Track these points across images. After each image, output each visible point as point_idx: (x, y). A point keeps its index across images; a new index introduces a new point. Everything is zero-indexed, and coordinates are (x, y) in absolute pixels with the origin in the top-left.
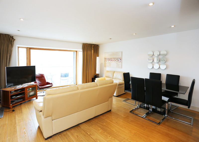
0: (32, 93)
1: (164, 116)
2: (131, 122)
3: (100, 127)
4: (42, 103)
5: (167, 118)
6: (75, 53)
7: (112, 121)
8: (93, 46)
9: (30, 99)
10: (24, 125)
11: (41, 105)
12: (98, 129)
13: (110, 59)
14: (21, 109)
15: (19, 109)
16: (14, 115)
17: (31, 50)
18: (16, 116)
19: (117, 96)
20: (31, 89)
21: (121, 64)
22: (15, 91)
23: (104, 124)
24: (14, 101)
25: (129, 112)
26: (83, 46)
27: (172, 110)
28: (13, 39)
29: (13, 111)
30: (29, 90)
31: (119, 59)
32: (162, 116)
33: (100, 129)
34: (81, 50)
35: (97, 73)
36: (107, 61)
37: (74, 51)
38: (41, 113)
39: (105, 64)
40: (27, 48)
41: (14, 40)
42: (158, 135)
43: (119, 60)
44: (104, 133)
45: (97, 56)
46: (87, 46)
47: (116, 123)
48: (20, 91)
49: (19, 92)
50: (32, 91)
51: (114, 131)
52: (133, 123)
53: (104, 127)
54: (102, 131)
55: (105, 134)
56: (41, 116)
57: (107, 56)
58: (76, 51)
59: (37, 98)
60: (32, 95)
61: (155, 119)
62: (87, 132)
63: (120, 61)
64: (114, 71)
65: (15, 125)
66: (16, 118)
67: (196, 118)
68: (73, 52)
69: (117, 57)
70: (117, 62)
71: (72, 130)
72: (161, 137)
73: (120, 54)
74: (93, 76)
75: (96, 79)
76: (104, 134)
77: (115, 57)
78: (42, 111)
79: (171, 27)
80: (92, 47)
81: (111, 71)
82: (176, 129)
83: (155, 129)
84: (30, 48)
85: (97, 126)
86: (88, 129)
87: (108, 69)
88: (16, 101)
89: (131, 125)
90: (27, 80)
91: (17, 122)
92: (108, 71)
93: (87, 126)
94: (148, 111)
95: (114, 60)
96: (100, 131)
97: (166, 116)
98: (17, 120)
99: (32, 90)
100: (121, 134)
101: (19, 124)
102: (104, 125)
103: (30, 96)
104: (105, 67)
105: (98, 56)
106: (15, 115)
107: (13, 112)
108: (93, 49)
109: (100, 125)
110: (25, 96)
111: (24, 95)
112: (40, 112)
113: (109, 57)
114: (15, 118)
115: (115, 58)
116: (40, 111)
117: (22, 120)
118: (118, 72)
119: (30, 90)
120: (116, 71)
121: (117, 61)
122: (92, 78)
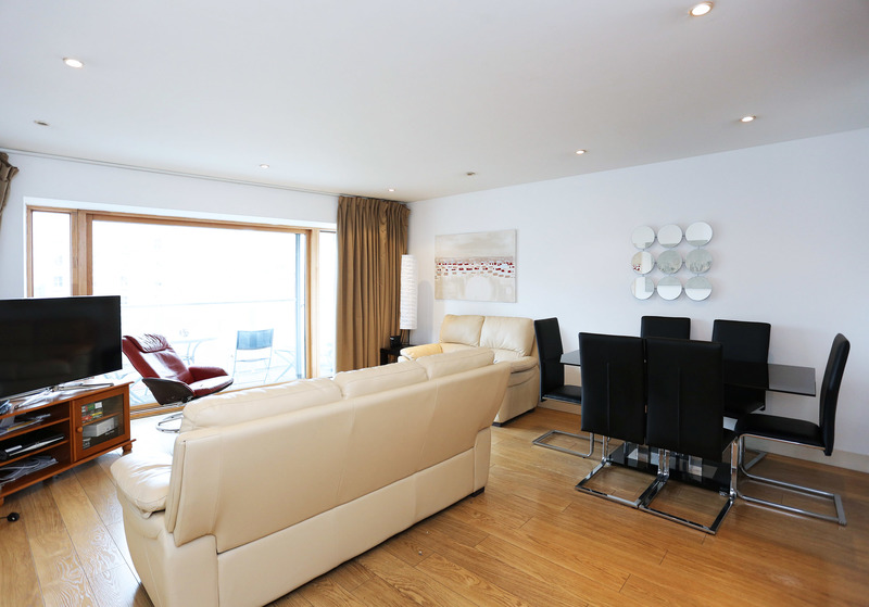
0: (103, 428)
1: (722, 494)
2: (594, 533)
3: (462, 563)
4: (168, 470)
5: (739, 502)
6: (303, 237)
7: (510, 532)
8: (384, 207)
9: (93, 457)
10: (81, 586)
11: (162, 478)
12: (459, 576)
13: (462, 265)
14: (54, 506)
15: (43, 509)
16: (20, 539)
17: (98, 226)
18: (31, 541)
19: (502, 425)
20: (99, 405)
21: (513, 283)
22: (20, 418)
23: (479, 548)
24: (10, 472)
25: (572, 488)
26: (340, 206)
27: (747, 466)
28: (8, 165)
29: (13, 517)
30: (88, 412)
31: (504, 265)
32: (713, 494)
33: (463, 572)
34: (334, 226)
35: (403, 326)
36: (446, 274)
37: (296, 230)
38: (159, 521)
39: (439, 285)
40: (75, 213)
41: (13, 171)
42: (723, 578)
43: (504, 267)
44: (489, 588)
45: (401, 251)
46: (358, 207)
47: (529, 540)
48: (46, 421)
49: (42, 423)
50: (104, 414)
51: (529, 577)
52: (603, 536)
53: (481, 564)
54: (477, 581)
55: (496, 592)
56: (156, 538)
57: (449, 251)
58: (309, 232)
59: (127, 450)
60: (104, 438)
61: (694, 512)
62: (410, 593)
63: (506, 273)
64: (484, 317)
65: (33, 588)
66: (33, 552)
67: (850, 495)
68: (293, 236)
69: (495, 253)
70: (495, 274)
71: (336, 589)
72: (738, 585)
73: (510, 241)
74: (384, 341)
75: (402, 351)
76: (492, 593)
77: (484, 253)
78: (164, 510)
79: (740, 120)
80: (381, 213)
81: (466, 316)
82: (786, 547)
83: (703, 555)
84: (93, 215)
85: (446, 561)
86: (412, 579)
87: (451, 307)
88: (24, 470)
89: (597, 543)
90: (67, 367)
91: (41, 572)
92: (453, 318)
93: (402, 566)
94: (652, 478)
95: (481, 269)
96: (470, 582)
97: (732, 493)
98: (37, 560)
99: (106, 412)
100: (565, 587)
101: (56, 582)
102: (482, 555)
103: (96, 441)
104: (440, 297)
105: (406, 254)
106: (26, 537)
107: (13, 525)
108: (384, 220)
109: (461, 556)
110: (68, 445)
111: (67, 436)
112: (154, 516)
113: (460, 255)
114: (27, 555)
115: (486, 259)
116: (154, 513)
117: (69, 560)
118: (500, 318)
119: (96, 410)
120: (490, 317)
121: (494, 271)
122: (382, 350)
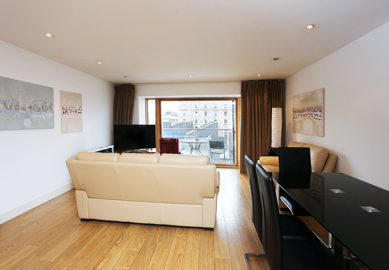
8: (266, 83)
13: (302, 113)
17: (163, 103)
21: (322, 124)
23: (159, 244)
26: (242, 86)
33: (140, 245)
36: (296, 118)
37: (232, 99)
39: (294, 124)
40: (156, 99)
41: (134, 90)
43: (318, 113)
46: (252, 85)
57: (297, 104)
58: (237, 99)
62: (120, 239)
63: (319, 117)
64: (305, 144)
69: (314, 104)
70: (314, 118)
73: (320, 95)
75: (260, 158)
77: (310, 105)
80: (265, 87)
85: (144, 240)
86: (128, 237)
93: (134, 232)
95: (309, 115)
96: (135, 249)
104: (295, 131)
108: (266, 90)
109: (151, 241)
113: (301, 107)
115: (311, 108)
121: (314, 116)
